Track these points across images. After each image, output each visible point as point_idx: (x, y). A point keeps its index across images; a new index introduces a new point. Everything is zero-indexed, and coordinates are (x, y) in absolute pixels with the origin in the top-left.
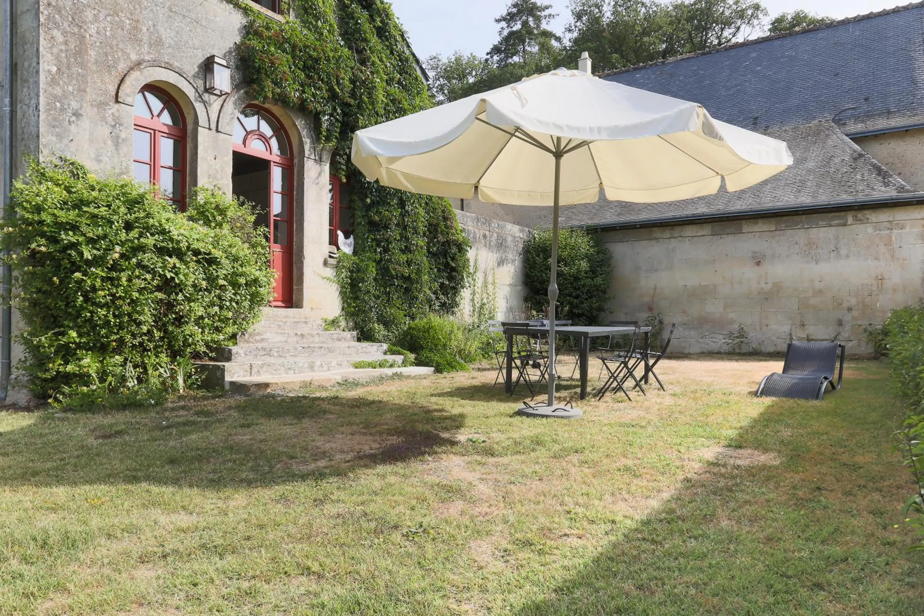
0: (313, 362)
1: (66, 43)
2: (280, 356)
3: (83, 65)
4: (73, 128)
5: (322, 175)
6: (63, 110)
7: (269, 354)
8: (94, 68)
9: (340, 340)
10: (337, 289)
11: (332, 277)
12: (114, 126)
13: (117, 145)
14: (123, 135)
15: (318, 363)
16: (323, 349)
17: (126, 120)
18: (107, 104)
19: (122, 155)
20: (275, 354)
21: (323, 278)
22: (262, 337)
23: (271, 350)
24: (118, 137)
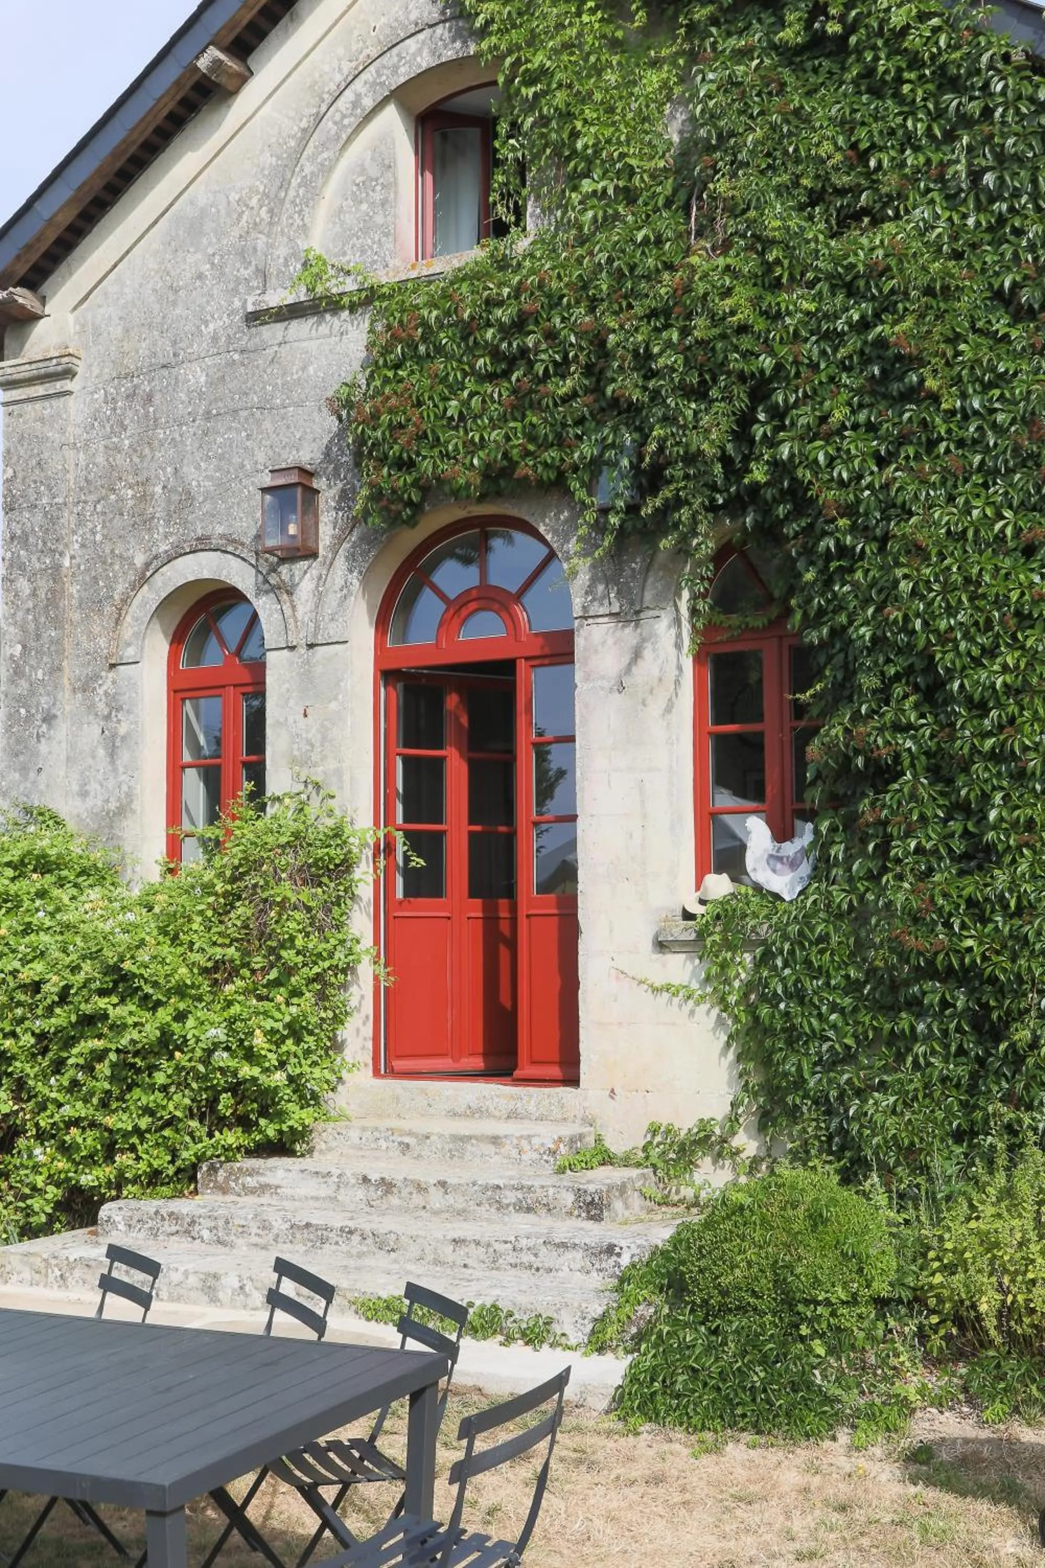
0: (216, 1277)
1: (34, 594)
2: (220, 1242)
3: (57, 623)
4: (43, 747)
5: (647, 653)
6: (29, 718)
7: (187, 1232)
8: (76, 616)
9: (529, 1210)
10: (720, 1022)
11: (695, 985)
12: (107, 718)
13: (112, 753)
14: (123, 730)
15: (231, 1281)
16: (356, 1238)
17: (126, 697)
18: (99, 677)
19: (121, 770)
20: (206, 1234)
21: (656, 990)
22: (262, 1180)
23: (193, 1223)
24: (114, 736)
